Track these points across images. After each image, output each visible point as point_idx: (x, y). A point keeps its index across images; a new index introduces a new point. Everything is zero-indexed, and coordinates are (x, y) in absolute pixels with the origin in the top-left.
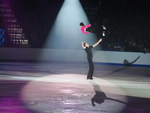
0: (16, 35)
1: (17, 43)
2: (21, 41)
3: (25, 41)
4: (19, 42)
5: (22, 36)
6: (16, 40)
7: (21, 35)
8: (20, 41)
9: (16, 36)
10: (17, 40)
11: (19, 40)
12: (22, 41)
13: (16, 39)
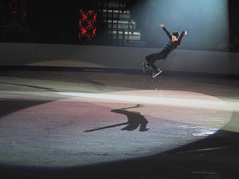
0: (119, 22)
1: (120, 38)
2: (128, 35)
3: (135, 33)
4: (124, 34)
5: (129, 24)
6: (118, 32)
7: (127, 22)
8: (126, 33)
9: (117, 23)
10: (121, 33)
11: (124, 33)
12: (130, 33)
13: (118, 30)
